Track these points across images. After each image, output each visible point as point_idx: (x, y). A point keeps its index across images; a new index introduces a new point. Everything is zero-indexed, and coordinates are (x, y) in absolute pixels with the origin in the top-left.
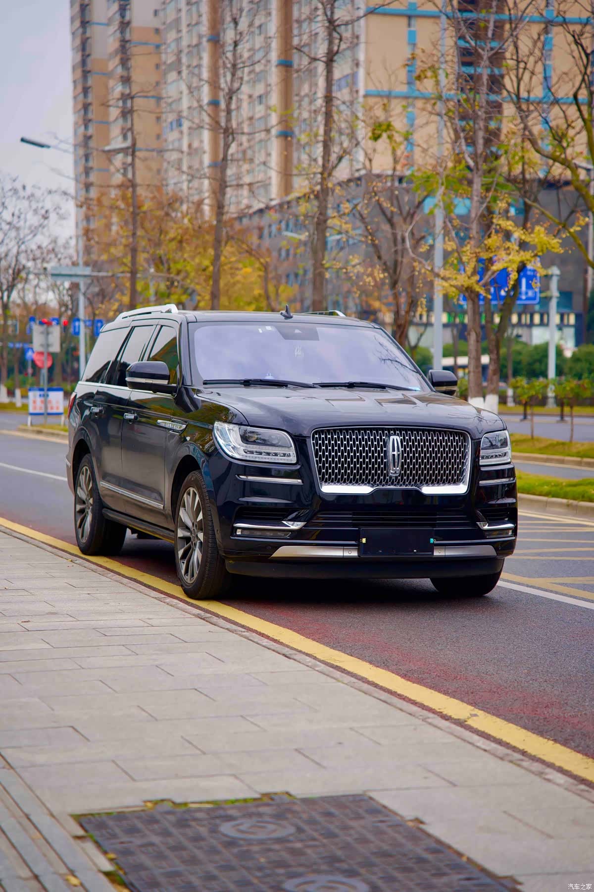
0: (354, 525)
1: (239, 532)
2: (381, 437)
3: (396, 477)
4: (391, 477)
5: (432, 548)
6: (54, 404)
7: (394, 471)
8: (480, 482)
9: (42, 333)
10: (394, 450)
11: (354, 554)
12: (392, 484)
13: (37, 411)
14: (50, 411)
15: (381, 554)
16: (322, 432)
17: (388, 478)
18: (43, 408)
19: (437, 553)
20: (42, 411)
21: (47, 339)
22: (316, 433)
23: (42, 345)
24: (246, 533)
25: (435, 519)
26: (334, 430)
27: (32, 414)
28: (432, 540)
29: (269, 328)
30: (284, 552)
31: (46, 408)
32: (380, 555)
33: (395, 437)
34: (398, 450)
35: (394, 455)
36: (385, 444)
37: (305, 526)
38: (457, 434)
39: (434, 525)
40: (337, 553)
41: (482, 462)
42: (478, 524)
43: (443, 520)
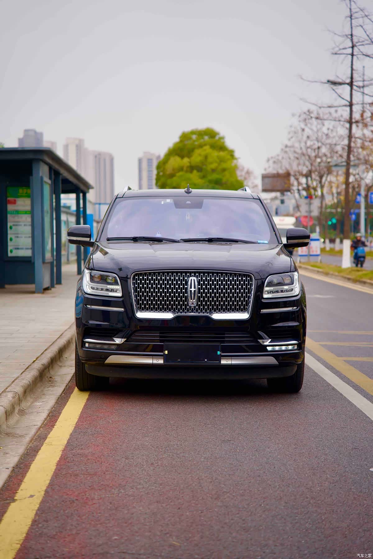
0: (161, 341)
1: (87, 345)
2: (184, 278)
3: (195, 307)
4: (190, 307)
5: (219, 358)
6: (314, 249)
7: (192, 302)
8: (262, 311)
9: (307, 204)
10: (191, 287)
11: (161, 361)
12: (192, 311)
13: (304, 254)
14: (311, 253)
16: (141, 274)
17: (188, 307)
18: (308, 252)
19: (224, 362)
20: (307, 254)
21: (310, 207)
22: (136, 275)
23: (307, 212)
24: (91, 345)
25: (224, 337)
26: (149, 273)
27: (301, 256)
28: (219, 353)
29: (168, 201)
30: (113, 359)
31: (309, 252)
32: (179, 362)
33: (193, 278)
35: (191, 291)
36: (187, 283)
37: (125, 341)
38: (244, 275)
39: (223, 342)
40: (149, 361)
41: (265, 296)
42: (260, 341)
43: (231, 338)
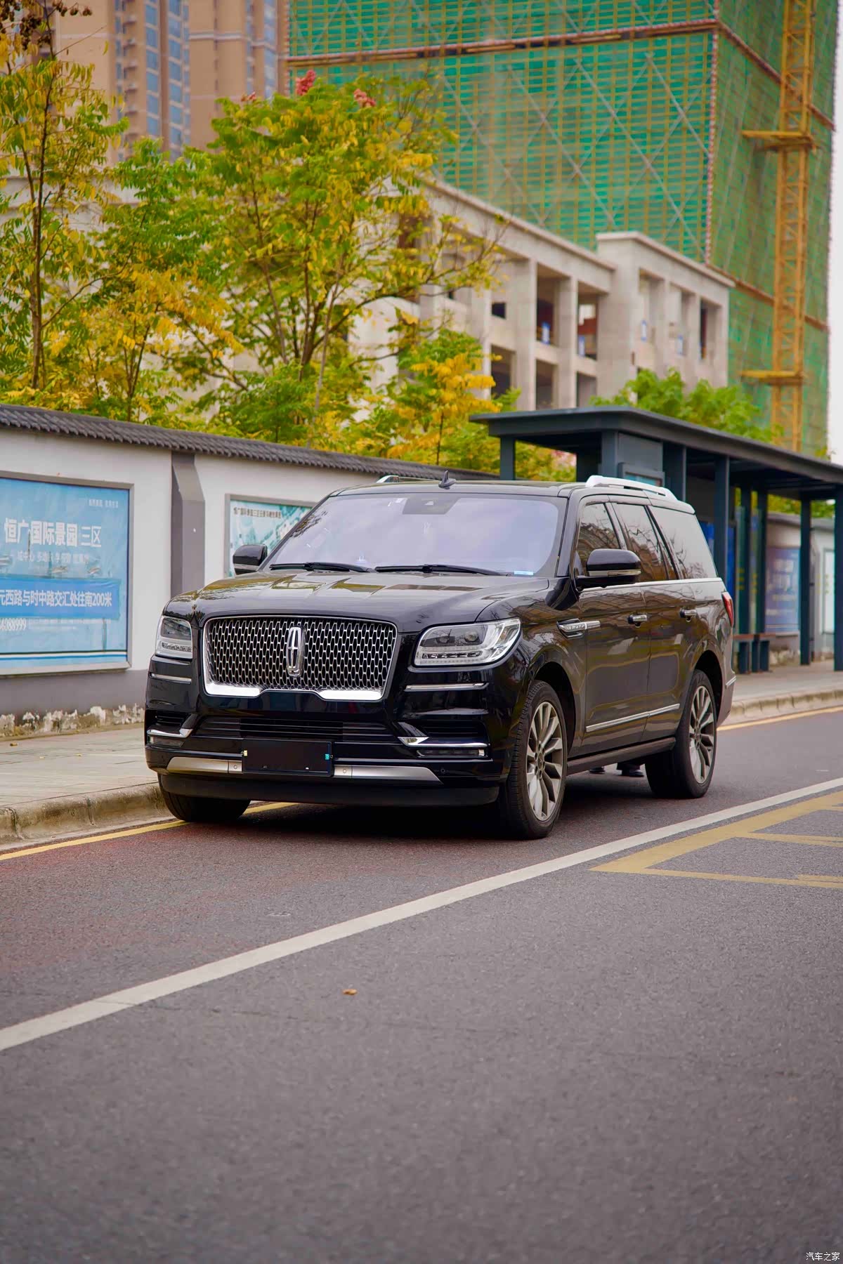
0: (243, 734)
1: (152, 741)
2: (284, 629)
3: (298, 678)
4: (291, 678)
5: (331, 766)
7: (294, 670)
8: (408, 687)
11: (238, 769)
12: (296, 686)
15: (265, 770)
17: (287, 678)
19: (339, 773)
24: (157, 741)
25: (341, 731)
28: (329, 757)
29: (399, 501)
30: (177, 764)
33: (295, 629)
34: (296, 645)
37: (192, 734)
38: (384, 626)
39: (341, 738)
40: (221, 767)
41: (418, 662)
42: (404, 739)
43: (352, 732)
